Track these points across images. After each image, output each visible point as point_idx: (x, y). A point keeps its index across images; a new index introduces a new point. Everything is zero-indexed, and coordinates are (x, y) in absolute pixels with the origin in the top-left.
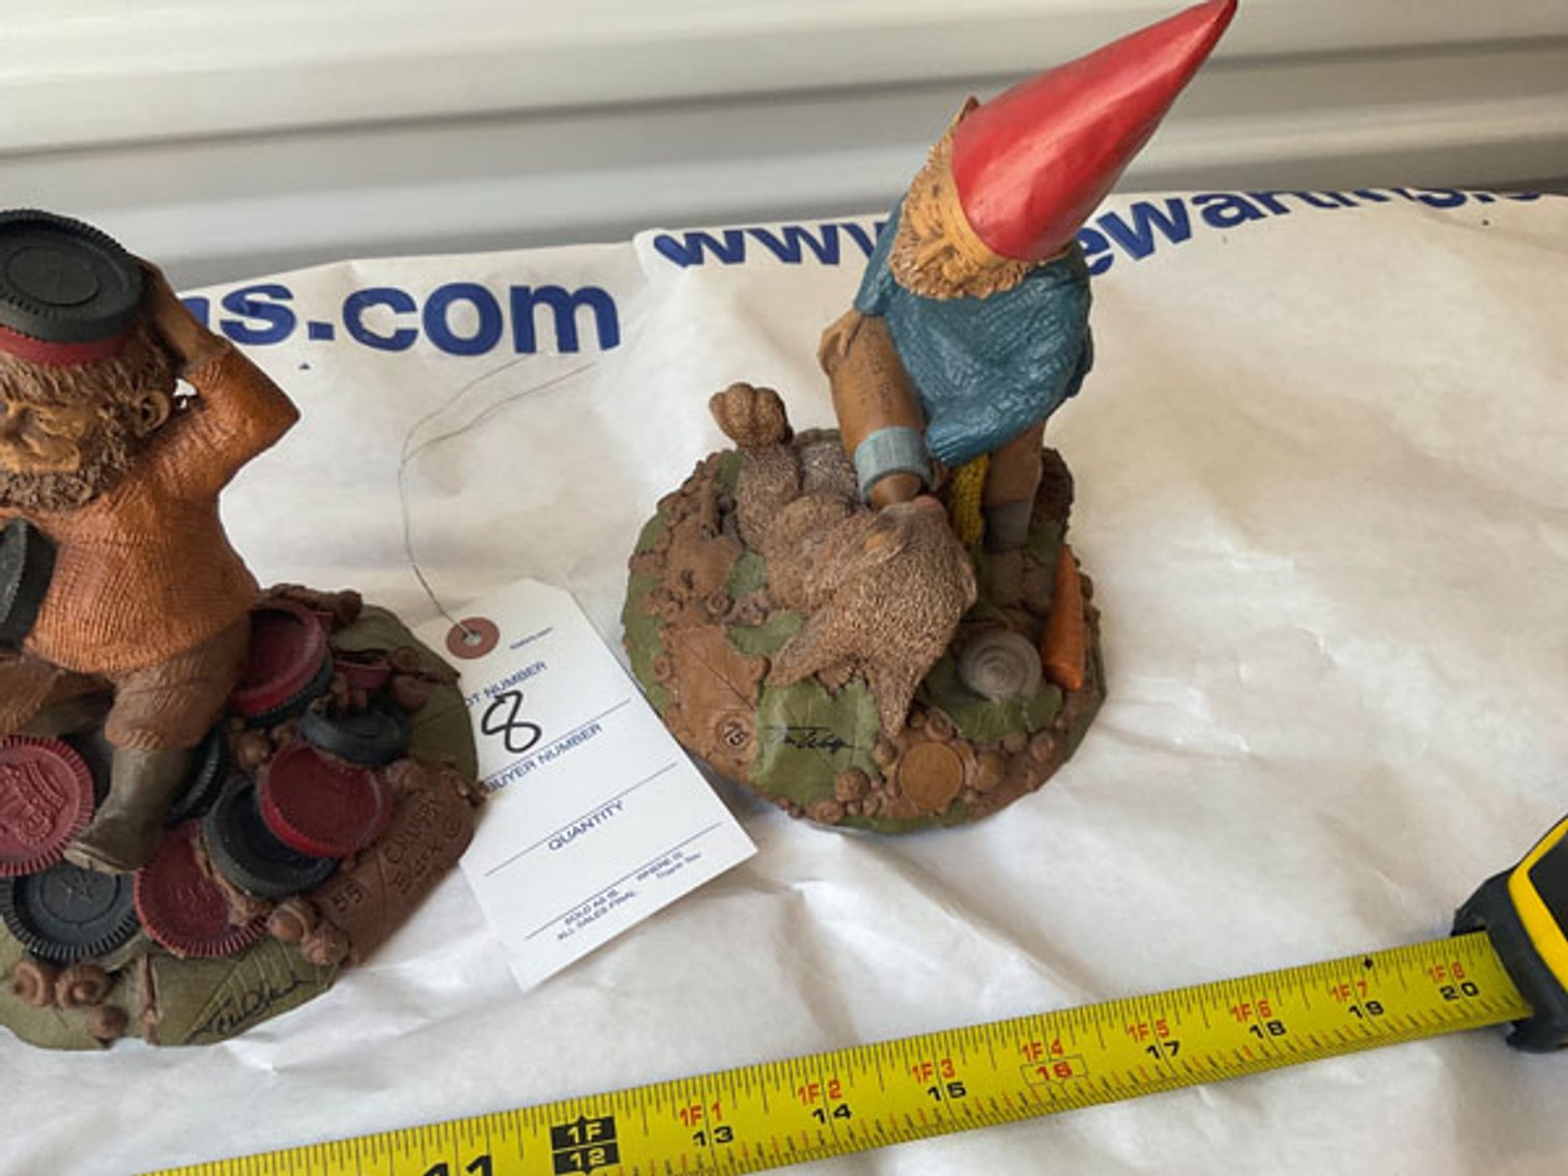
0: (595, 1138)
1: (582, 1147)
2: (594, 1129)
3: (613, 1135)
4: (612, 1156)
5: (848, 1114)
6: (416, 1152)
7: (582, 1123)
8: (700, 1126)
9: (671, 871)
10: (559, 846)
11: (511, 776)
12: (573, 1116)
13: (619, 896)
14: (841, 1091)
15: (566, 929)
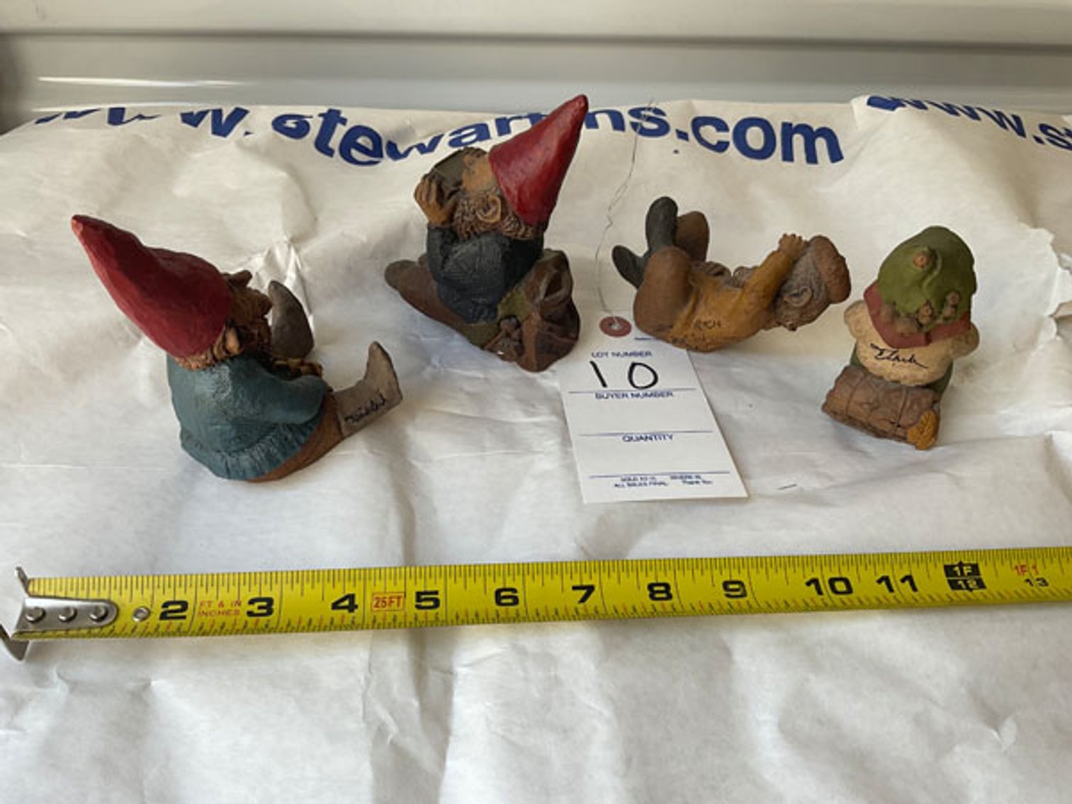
1: (964, 578)
3: (978, 573)
6: (870, 569)
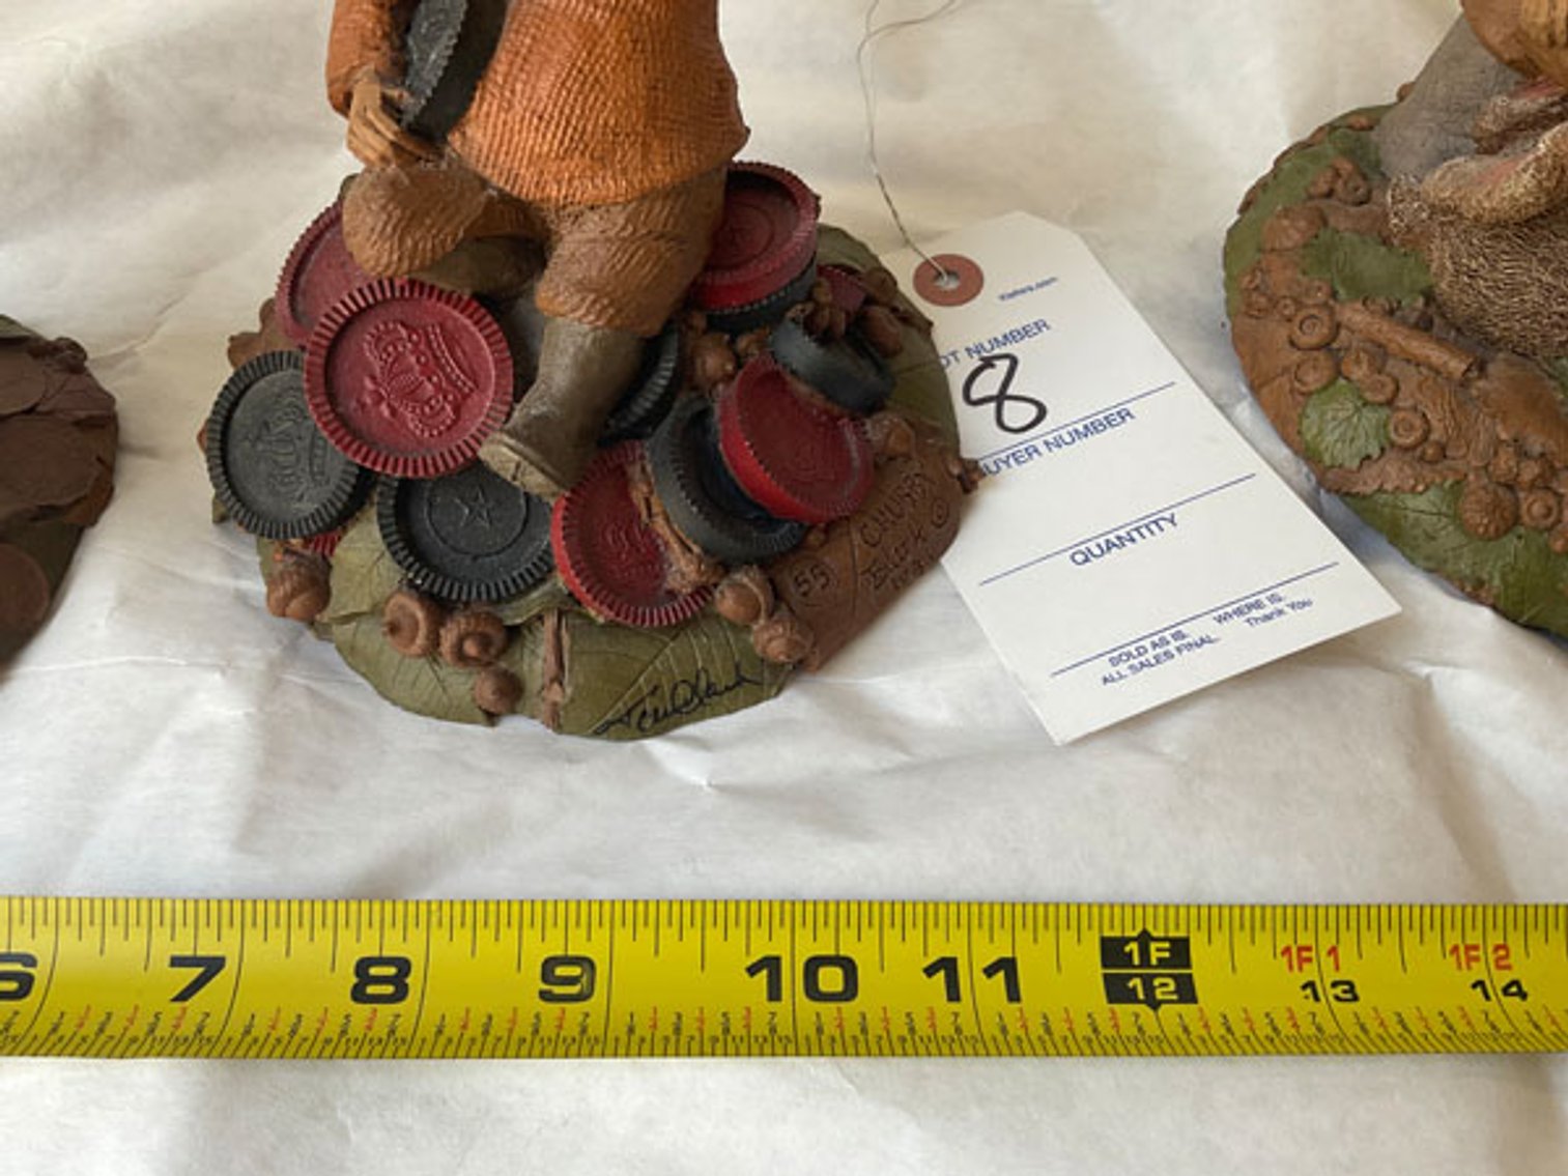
0: (1162, 962)
2: (1159, 950)
4: (1186, 992)
5: (1523, 995)
7: (1145, 939)
8: (1310, 973)
9: (1268, 618)
10: (1087, 560)
11: (1006, 462)
12: (1134, 928)
13: (1189, 640)
14: (1511, 961)
15: (1113, 671)
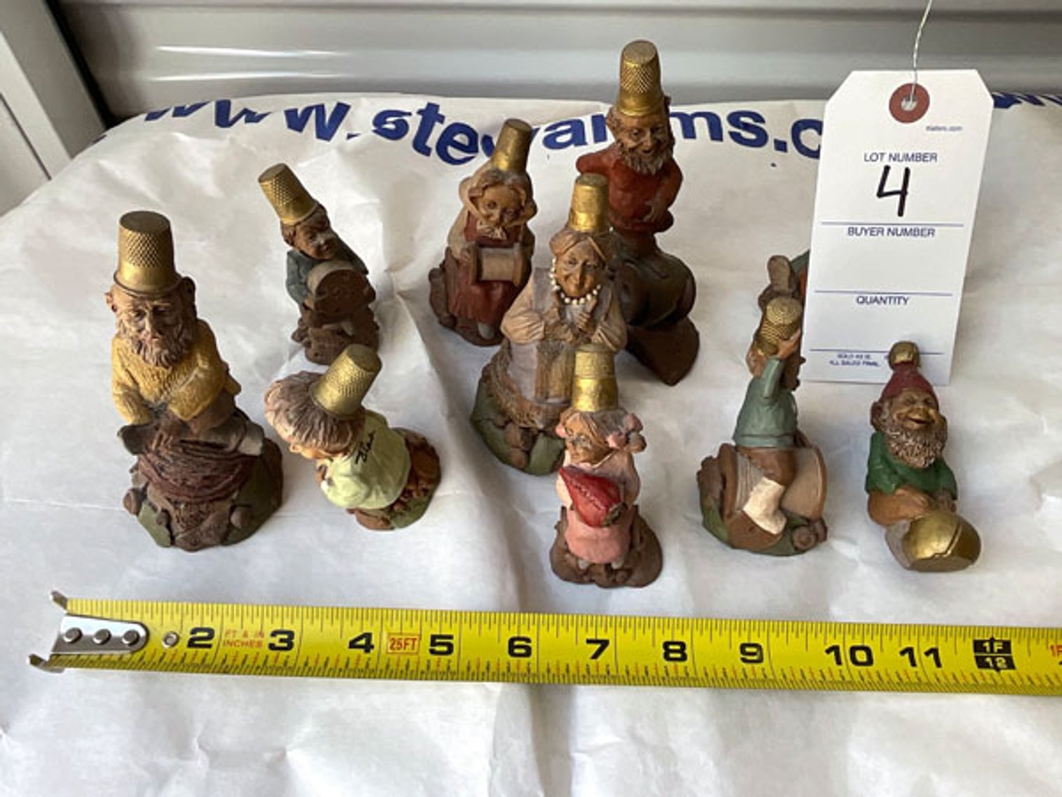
1: (992, 655)
3: (1010, 651)
6: (895, 639)
